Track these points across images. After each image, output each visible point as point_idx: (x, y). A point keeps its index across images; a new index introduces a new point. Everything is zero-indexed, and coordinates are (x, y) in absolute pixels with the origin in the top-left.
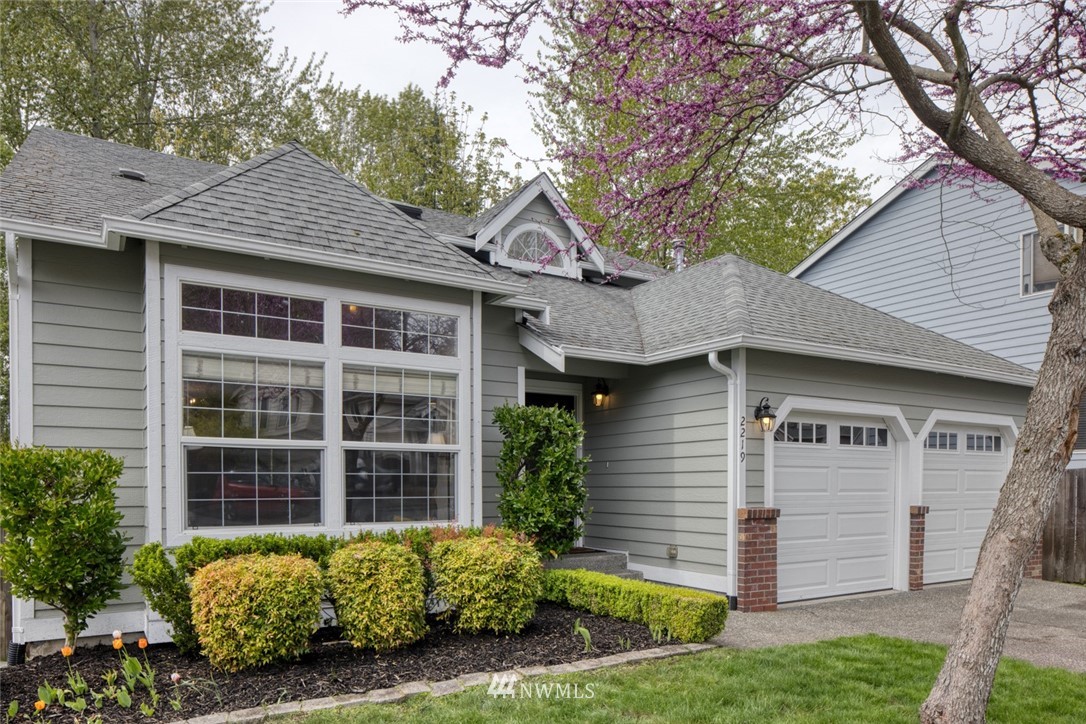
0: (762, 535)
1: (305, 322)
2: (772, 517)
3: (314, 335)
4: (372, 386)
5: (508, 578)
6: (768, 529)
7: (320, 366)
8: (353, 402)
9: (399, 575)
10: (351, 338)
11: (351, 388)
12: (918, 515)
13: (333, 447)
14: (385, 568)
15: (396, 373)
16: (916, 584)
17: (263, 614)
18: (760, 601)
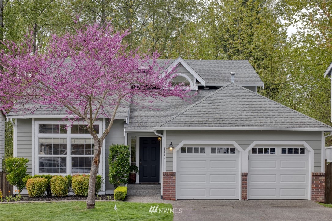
0: (170, 179)
1: (62, 129)
2: (173, 175)
3: (65, 132)
4: (77, 142)
5: (82, 184)
6: (172, 178)
7: (66, 138)
8: (74, 146)
9: (59, 182)
10: (73, 132)
11: (73, 143)
12: (245, 176)
13: (69, 156)
14: (57, 181)
15: (83, 139)
16: (244, 198)
17: (35, 187)
18: (169, 197)
